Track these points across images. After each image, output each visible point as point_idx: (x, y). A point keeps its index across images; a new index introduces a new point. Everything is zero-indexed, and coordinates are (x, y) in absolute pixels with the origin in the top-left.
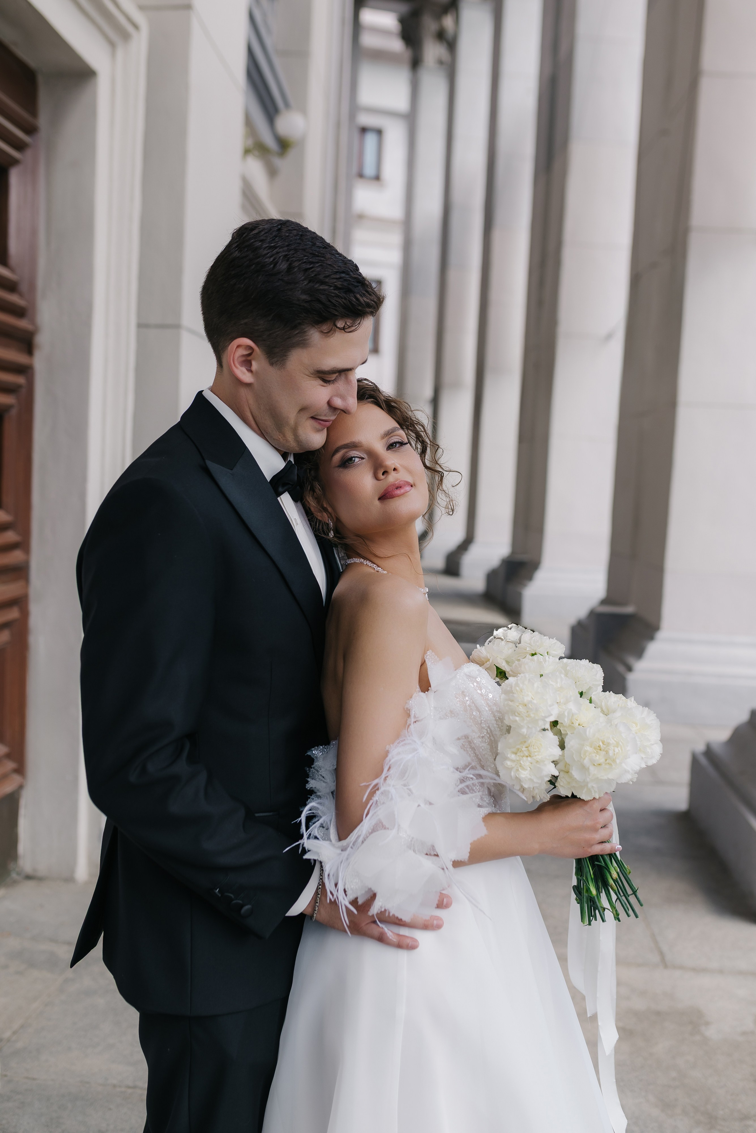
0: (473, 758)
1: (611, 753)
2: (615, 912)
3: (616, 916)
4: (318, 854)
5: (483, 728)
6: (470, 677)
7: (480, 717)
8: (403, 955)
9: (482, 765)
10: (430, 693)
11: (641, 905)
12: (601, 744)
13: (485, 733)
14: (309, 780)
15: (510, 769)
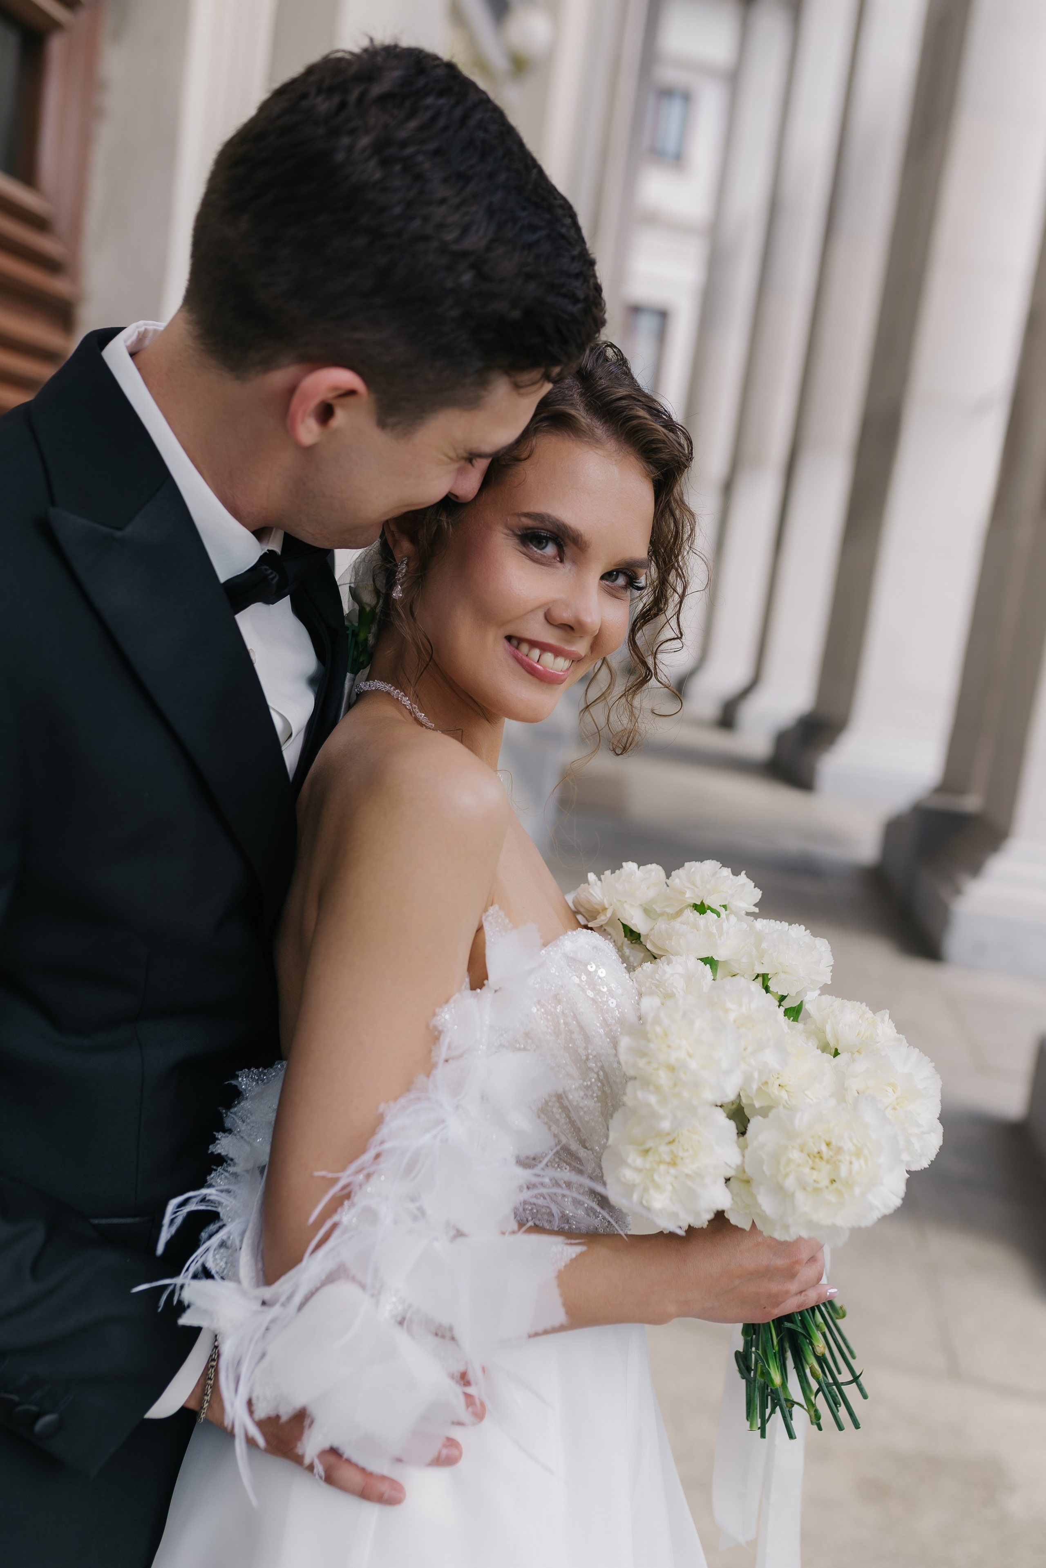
0: (565, 1127)
1: (844, 1171)
2: (812, 1413)
3: (814, 1421)
4: (206, 1312)
5: (591, 1069)
6: (575, 963)
7: (586, 1048)
8: (371, 1512)
9: (583, 1138)
10: (485, 994)
11: (865, 1397)
12: (824, 1148)
13: (593, 1080)
14: (220, 1137)
15: (630, 1188)
